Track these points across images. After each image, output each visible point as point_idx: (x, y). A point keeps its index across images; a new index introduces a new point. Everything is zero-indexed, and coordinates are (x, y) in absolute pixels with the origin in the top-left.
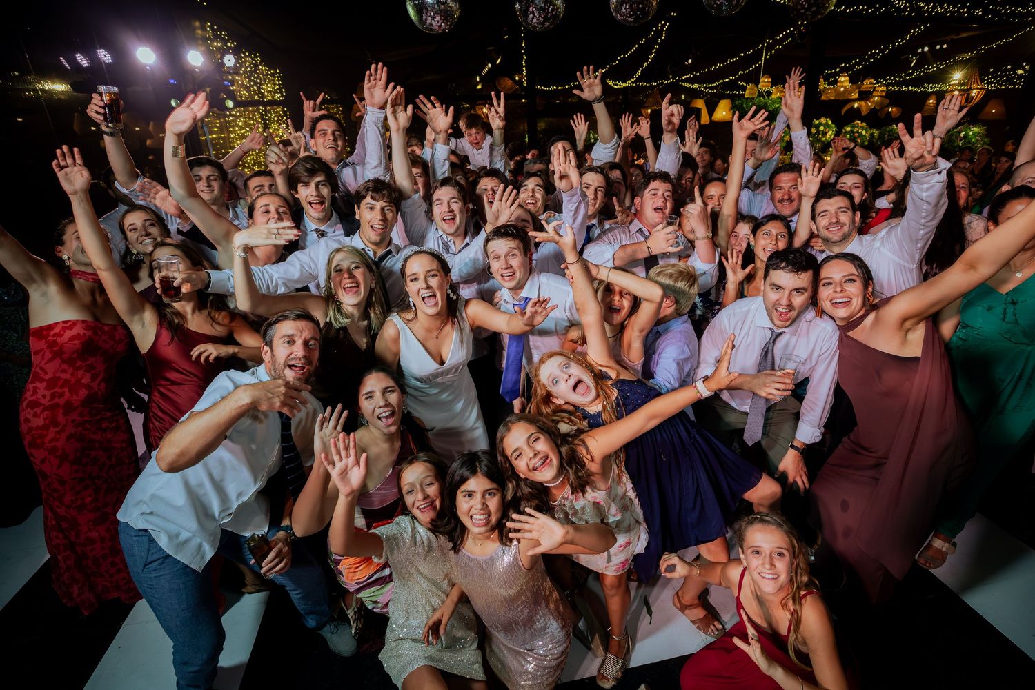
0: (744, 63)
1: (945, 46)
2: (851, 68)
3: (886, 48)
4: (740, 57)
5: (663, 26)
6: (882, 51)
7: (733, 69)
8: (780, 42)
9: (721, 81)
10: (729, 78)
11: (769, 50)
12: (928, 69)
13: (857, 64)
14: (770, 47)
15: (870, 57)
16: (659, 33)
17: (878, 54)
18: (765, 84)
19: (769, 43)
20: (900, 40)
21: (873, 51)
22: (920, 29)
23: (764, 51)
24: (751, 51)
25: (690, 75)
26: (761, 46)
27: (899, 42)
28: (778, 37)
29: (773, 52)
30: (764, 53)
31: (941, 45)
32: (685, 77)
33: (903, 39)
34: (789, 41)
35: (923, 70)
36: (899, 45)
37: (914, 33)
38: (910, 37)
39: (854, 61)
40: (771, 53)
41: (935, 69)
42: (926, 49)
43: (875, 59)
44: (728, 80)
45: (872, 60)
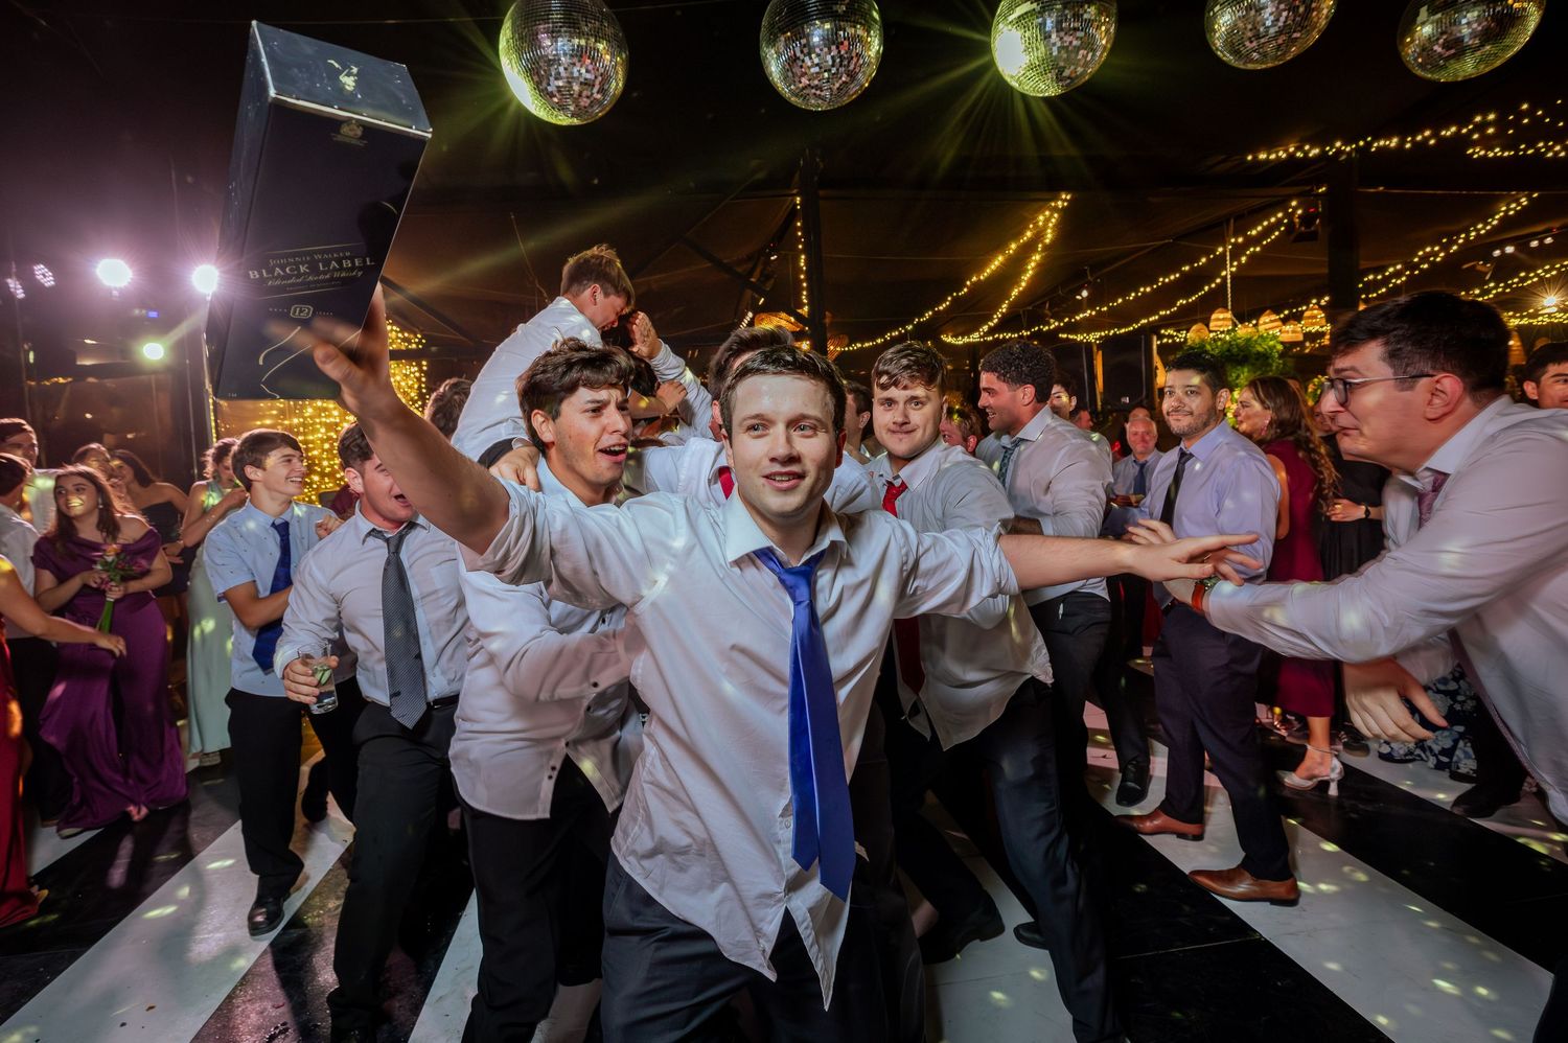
0: (1189, 284)
1: (1549, 240)
2: (1386, 280)
3: (1451, 242)
4: (1182, 273)
5: (1047, 220)
6: (1445, 248)
7: (1166, 296)
8: (1256, 241)
9: (1144, 321)
10: (1158, 314)
11: (1235, 255)
12: (1523, 280)
13: (1398, 274)
14: (1237, 252)
15: (1424, 259)
16: (1039, 236)
17: (1436, 255)
18: (1220, 323)
19: (1235, 245)
20: (1480, 226)
21: (1428, 249)
22: (1519, 204)
23: (1228, 258)
24: (1204, 260)
25: (1089, 312)
26: (1220, 249)
27: (1478, 231)
28: (1254, 232)
29: (1244, 259)
30: (1228, 262)
31: (1541, 241)
32: (1081, 316)
33: (1486, 224)
34: (1273, 237)
35: (1516, 280)
36: (1478, 236)
37: (1506, 212)
38: (1500, 220)
39: (1391, 270)
40: (1239, 261)
41: (1535, 279)
42: (1510, 249)
43: (1433, 264)
44: (1157, 317)
45: (1426, 266)
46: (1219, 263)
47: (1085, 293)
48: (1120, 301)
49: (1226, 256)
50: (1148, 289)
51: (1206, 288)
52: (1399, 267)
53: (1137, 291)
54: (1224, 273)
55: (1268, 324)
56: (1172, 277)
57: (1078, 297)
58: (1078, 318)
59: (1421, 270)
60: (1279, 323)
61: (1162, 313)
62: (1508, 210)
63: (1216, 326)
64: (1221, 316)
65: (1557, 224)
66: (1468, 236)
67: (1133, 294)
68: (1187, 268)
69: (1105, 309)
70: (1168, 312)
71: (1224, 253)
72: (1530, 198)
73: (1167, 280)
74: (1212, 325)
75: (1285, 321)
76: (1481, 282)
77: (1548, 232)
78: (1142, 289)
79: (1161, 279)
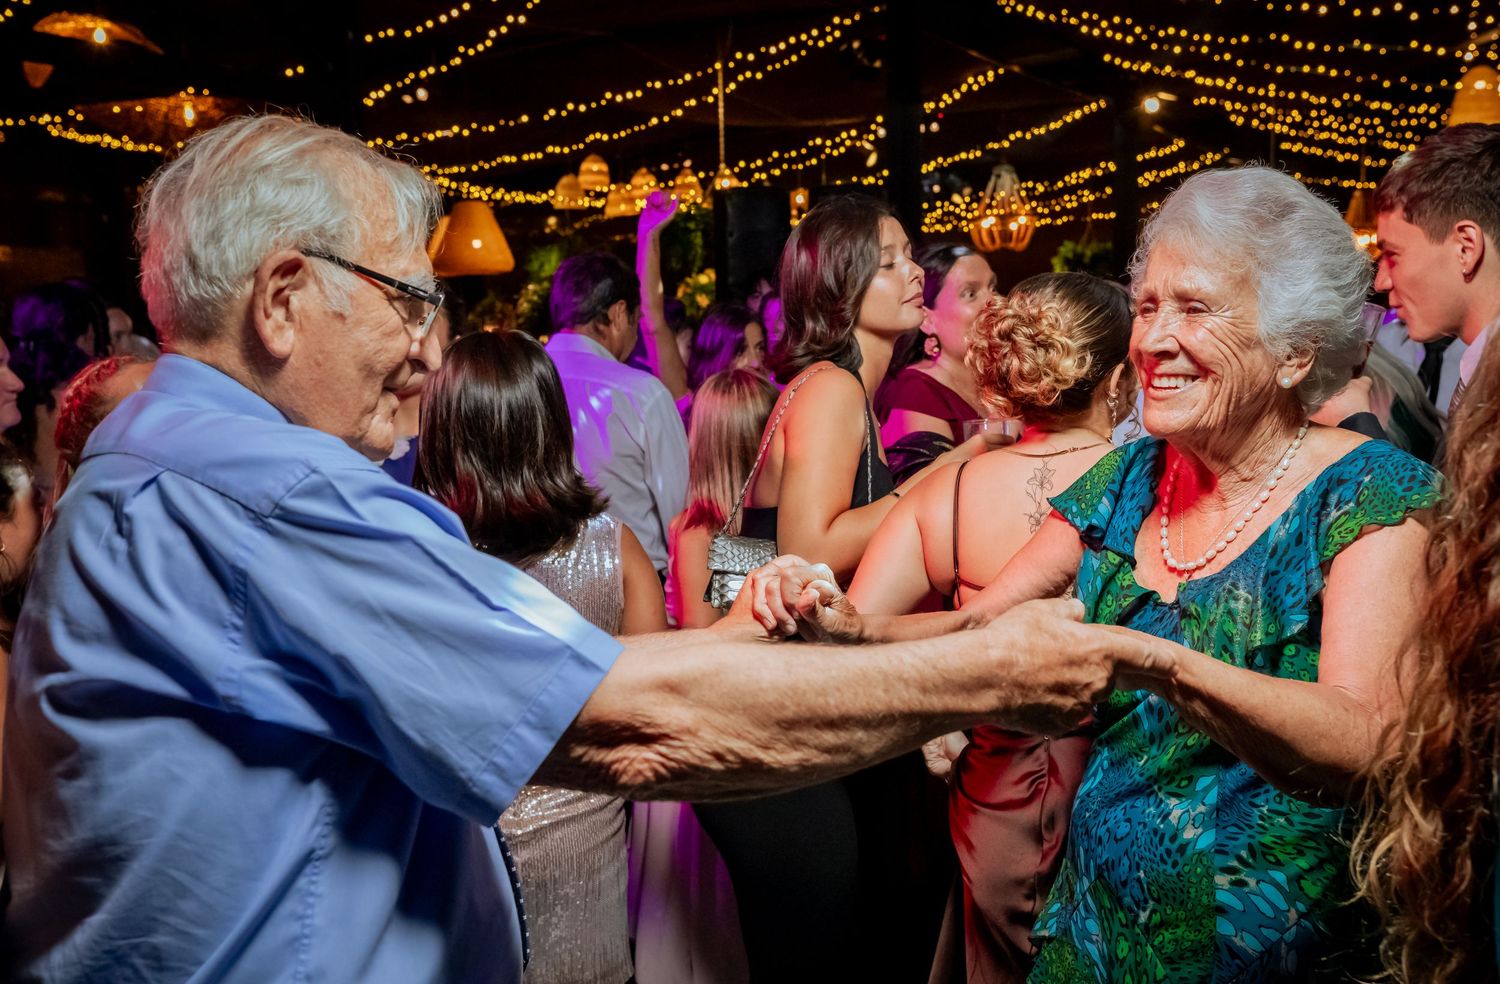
18: (591, 178)
19: (739, 63)
20: (945, 96)
25: (456, 129)
26: (718, 66)
28: (772, 51)
29: (732, 86)
32: (439, 134)
33: (950, 95)
34: (786, 62)
37: (971, 85)
44: (540, 156)
47: (423, 95)
48: (524, 119)
50: (582, 108)
51: (653, 121)
53: (560, 107)
56: (629, 95)
57: (407, 99)
58: (431, 137)
61: (550, 149)
63: (587, 183)
64: (595, 167)
69: (492, 128)
70: (566, 150)
73: (619, 98)
74: (581, 181)
78: (570, 106)
79: (608, 95)
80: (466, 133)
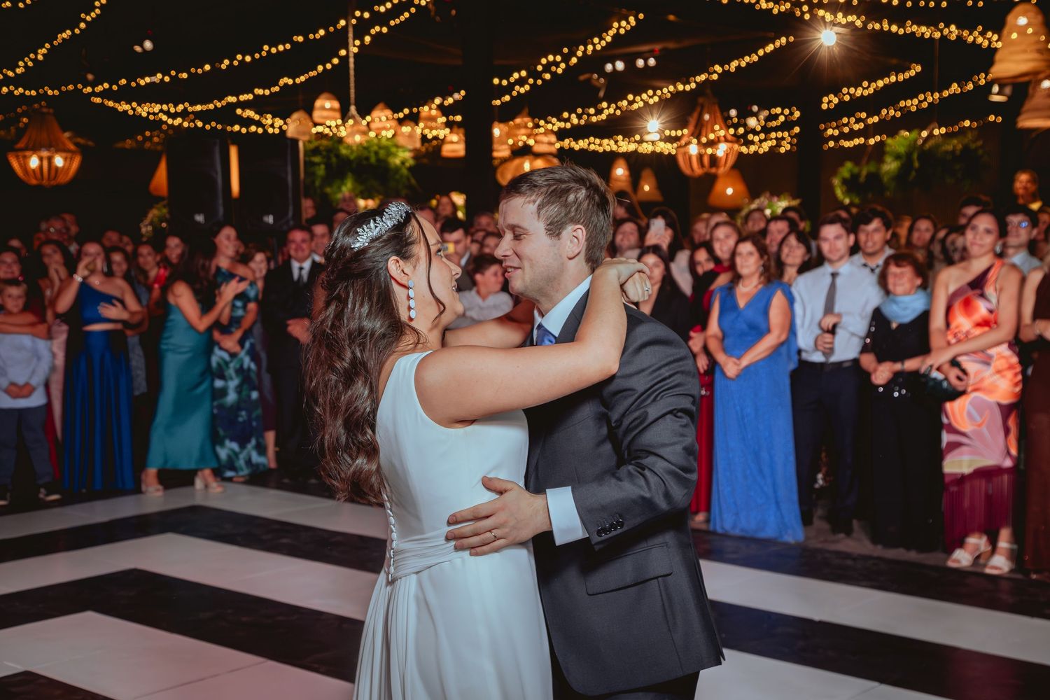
0: (299, 59)
1: (652, 62)
2: (511, 87)
3: (572, 54)
4: (294, 44)
6: (566, 59)
7: (266, 71)
8: (383, 19)
9: (230, 100)
10: (252, 93)
11: (359, 35)
12: (631, 103)
13: (521, 82)
14: (362, 29)
15: (547, 68)
17: (557, 64)
18: (325, 114)
19: (360, 19)
20: (596, 40)
21: (551, 58)
22: (628, 23)
23: (351, 35)
24: (322, 32)
25: (159, 76)
26: (343, 23)
27: (594, 45)
28: (382, 9)
29: (368, 39)
30: (351, 40)
31: (646, 61)
32: (148, 80)
33: (601, 39)
34: (402, 18)
35: (625, 103)
36: (594, 50)
37: (618, 29)
38: (613, 37)
39: (516, 75)
40: (362, 40)
41: (641, 104)
42: (620, 66)
43: (554, 74)
44: (250, 97)
45: (548, 76)
46: (340, 39)
47: (148, 45)
48: (207, 67)
49: (347, 32)
50: (248, 59)
51: (320, 68)
52: (524, 73)
53: (232, 59)
54: (343, 52)
55: (382, 123)
56: (281, 48)
57: (138, 49)
58: (142, 82)
59: (544, 80)
60: (394, 123)
61: (259, 91)
62: (620, 27)
63: (321, 118)
64: (328, 105)
65: (657, 47)
66: (586, 49)
67: (227, 62)
68: (300, 39)
69: (185, 75)
70: (267, 92)
71: (345, 28)
72: (637, 19)
73: (273, 50)
74: (317, 115)
75: (401, 122)
76: (595, 103)
77: (651, 53)
78: (239, 57)
79: (266, 48)
80: (167, 79)
